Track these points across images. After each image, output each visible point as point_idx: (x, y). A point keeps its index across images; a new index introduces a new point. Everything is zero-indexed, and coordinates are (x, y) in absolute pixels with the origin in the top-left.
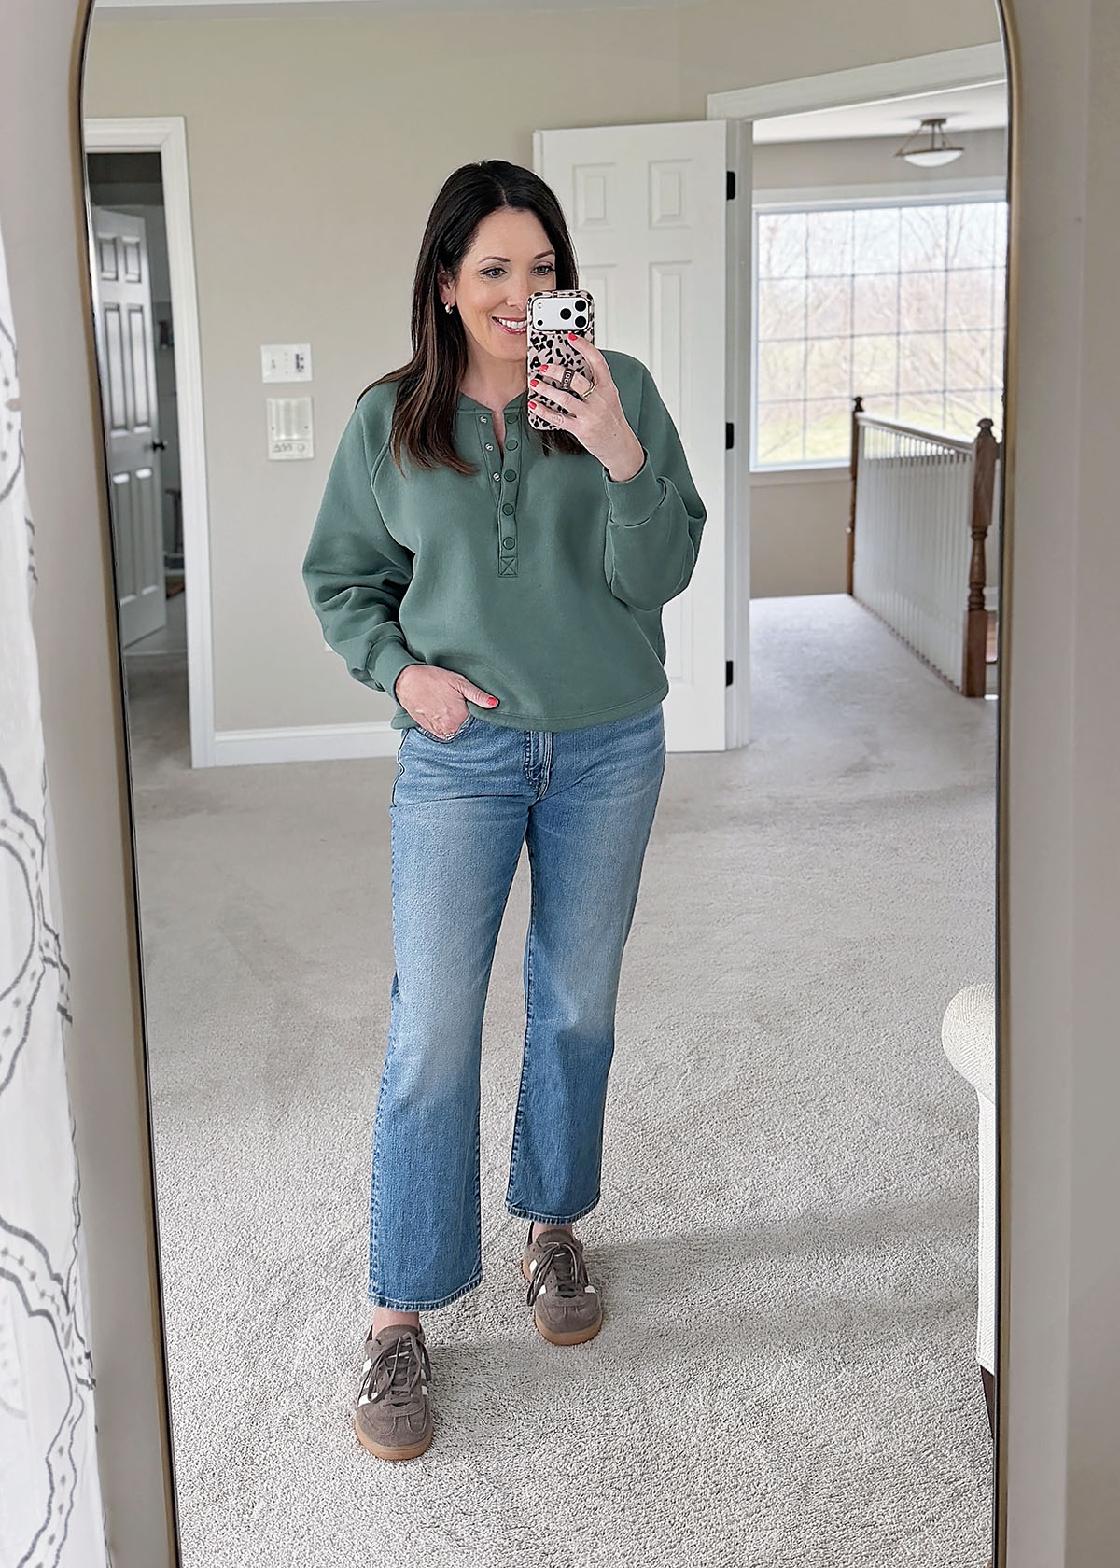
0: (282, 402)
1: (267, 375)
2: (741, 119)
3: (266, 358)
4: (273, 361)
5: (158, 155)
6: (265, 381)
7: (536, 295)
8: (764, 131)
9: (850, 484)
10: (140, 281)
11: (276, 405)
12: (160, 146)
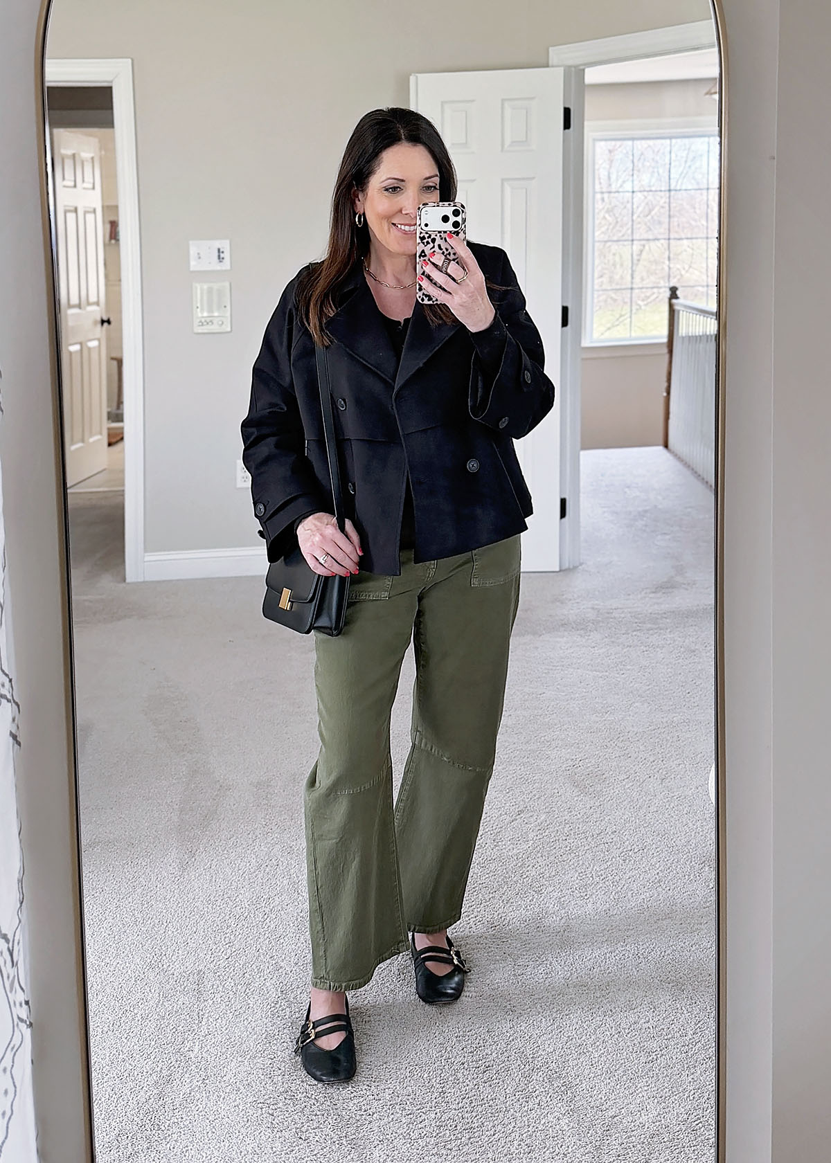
0: (205, 287)
1: (194, 265)
2: (575, 67)
3: (193, 251)
4: (198, 254)
5: (110, 88)
6: (191, 269)
7: (423, 205)
8: (593, 76)
9: (667, 357)
10: (94, 188)
11: (199, 289)
12: (111, 82)
